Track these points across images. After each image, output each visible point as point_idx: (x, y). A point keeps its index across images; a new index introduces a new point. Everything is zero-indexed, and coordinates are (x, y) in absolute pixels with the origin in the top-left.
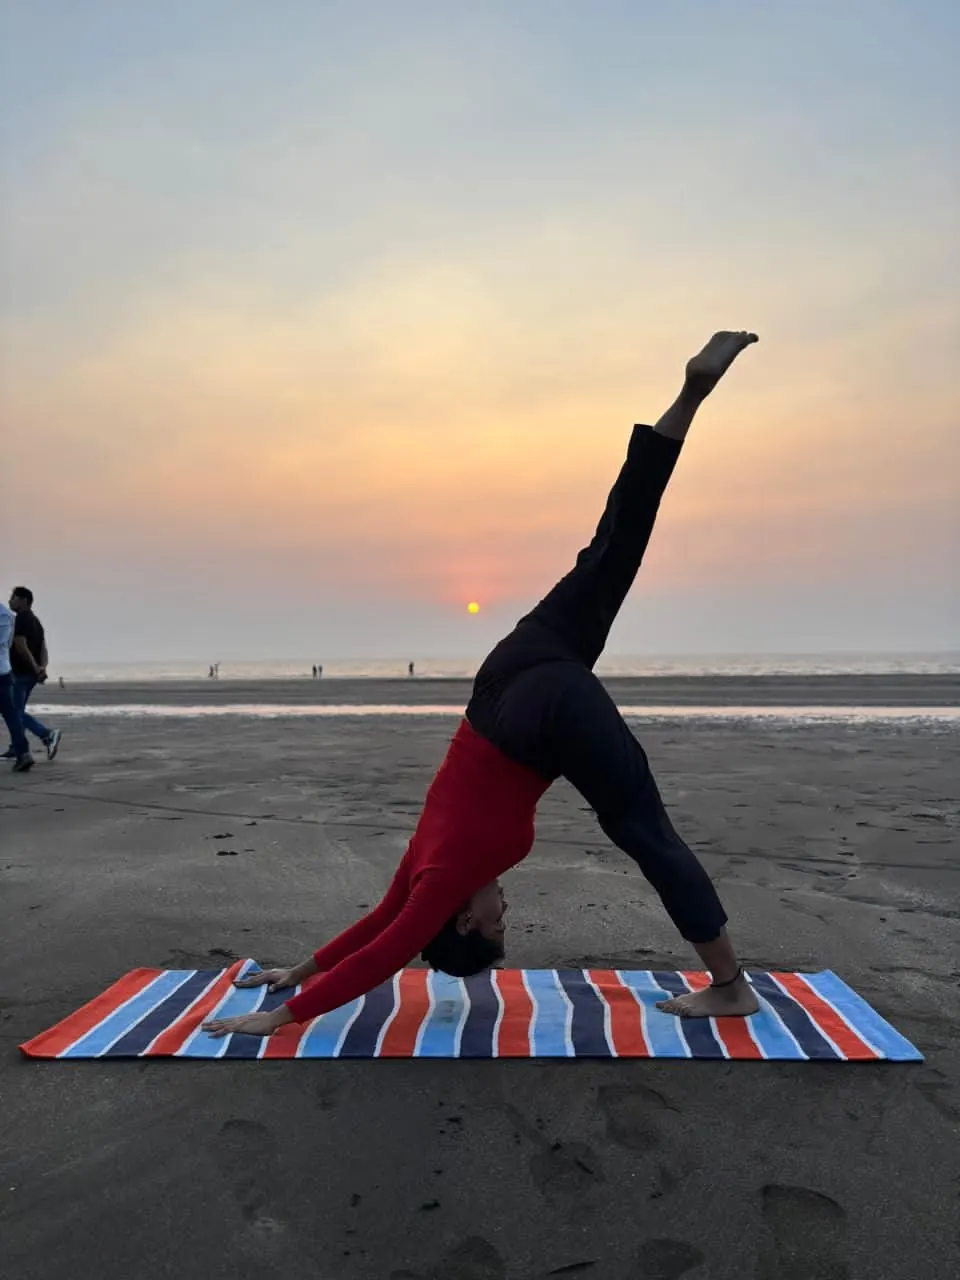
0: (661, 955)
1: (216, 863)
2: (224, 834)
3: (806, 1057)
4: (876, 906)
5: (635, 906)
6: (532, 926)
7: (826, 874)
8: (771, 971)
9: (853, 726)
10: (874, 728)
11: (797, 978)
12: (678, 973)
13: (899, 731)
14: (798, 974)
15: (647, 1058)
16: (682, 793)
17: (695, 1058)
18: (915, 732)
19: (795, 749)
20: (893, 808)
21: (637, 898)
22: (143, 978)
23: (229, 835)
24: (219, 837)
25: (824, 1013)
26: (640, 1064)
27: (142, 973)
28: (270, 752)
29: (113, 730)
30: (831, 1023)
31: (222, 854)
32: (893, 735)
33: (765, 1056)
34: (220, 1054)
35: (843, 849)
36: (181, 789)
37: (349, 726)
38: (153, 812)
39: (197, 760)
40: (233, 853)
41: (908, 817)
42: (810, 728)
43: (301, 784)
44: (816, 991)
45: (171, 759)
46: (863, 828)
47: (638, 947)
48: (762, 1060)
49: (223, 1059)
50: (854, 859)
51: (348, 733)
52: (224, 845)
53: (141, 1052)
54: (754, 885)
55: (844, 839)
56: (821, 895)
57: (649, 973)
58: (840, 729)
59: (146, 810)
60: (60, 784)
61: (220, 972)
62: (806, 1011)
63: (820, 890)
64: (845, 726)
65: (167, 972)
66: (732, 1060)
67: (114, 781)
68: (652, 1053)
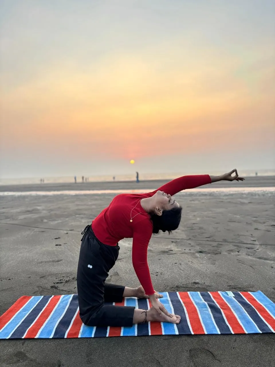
0: (201, 284)
1: (54, 249)
2: (57, 237)
3: (261, 332)
4: (268, 261)
5: (190, 263)
6: (157, 273)
7: (249, 249)
8: (240, 291)
9: (245, 194)
10: (251, 194)
11: (249, 294)
12: (209, 292)
13: (259, 195)
14: (249, 292)
15: (205, 335)
16: (198, 219)
17: (221, 334)
18: (263, 195)
19: (230, 202)
20: (264, 223)
21: (191, 260)
22: (25, 300)
23: (59, 238)
24: (56, 239)
25: (262, 310)
26: (202, 337)
27: (24, 298)
28: (72, 207)
29: (27, 200)
30: (265, 315)
31: (56, 245)
32: (257, 197)
33: (246, 332)
34: (51, 337)
35: (252, 239)
36: (45, 221)
37: (96, 197)
38: (36, 229)
39: (52, 210)
40: (60, 245)
41: (270, 226)
42: (232, 195)
43: (82, 218)
44: (257, 300)
45: (43, 210)
46: (256, 230)
47: (193, 281)
48: (245, 334)
49: (53, 338)
50: (257, 243)
51: (96, 200)
52: (58, 242)
53: (23, 336)
54: (227, 254)
55: (252, 235)
56: (250, 257)
57: (199, 292)
58: (241, 195)
59: (34, 229)
60: (9, 220)
61: (51, 296)
62: (256, 310)
63: (249, 255)
64: (242, 194)
65: (33, 297)
66: (235, 334)
67: (25, 218)
68: (206, 333)
